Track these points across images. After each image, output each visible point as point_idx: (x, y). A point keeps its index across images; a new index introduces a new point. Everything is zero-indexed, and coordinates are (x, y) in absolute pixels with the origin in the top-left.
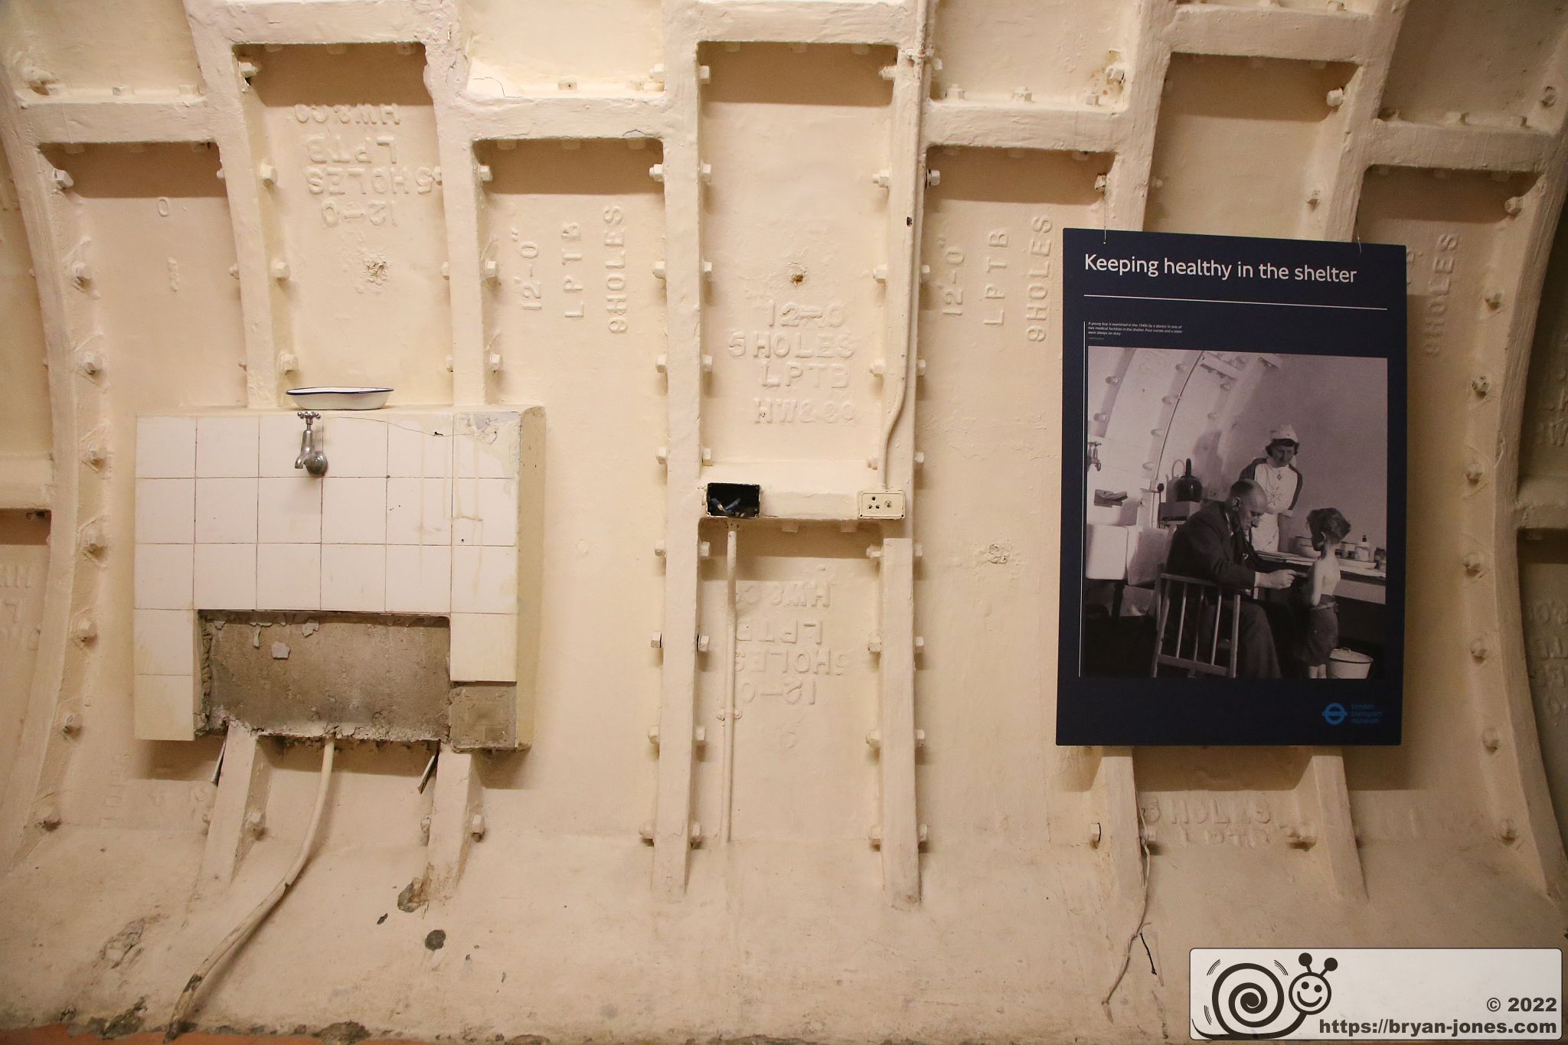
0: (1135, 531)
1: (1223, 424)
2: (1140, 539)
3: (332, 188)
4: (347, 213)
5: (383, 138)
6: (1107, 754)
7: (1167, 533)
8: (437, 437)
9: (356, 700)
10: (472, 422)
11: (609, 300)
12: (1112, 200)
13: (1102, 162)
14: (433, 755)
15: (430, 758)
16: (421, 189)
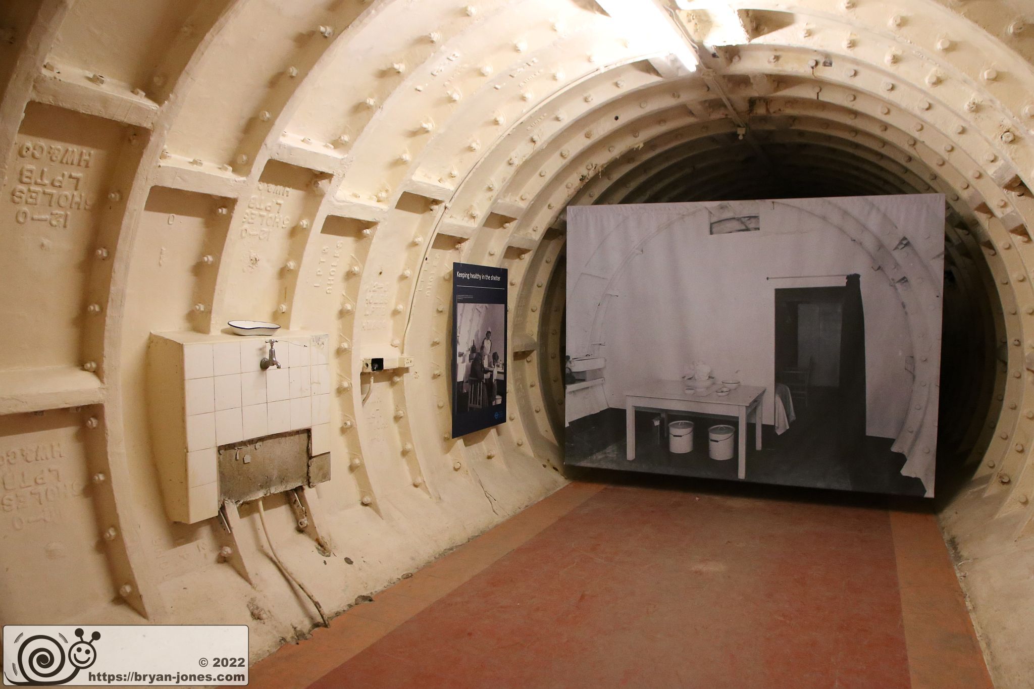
0: (465, 364)
1: (479, 328)
2: (466, 367)
3: (250, 221)
4: (251, 233)
5: (279, 202)
6: (458, 439)
7: (470, 364)
8: (305, 347)
9: (275, 474)
10: (315, 340)
11: (329, 280)
12: (463, 254)
13: (461, 240)
14: (294, 494)
15: (295, 496)
16: (284, 226)
